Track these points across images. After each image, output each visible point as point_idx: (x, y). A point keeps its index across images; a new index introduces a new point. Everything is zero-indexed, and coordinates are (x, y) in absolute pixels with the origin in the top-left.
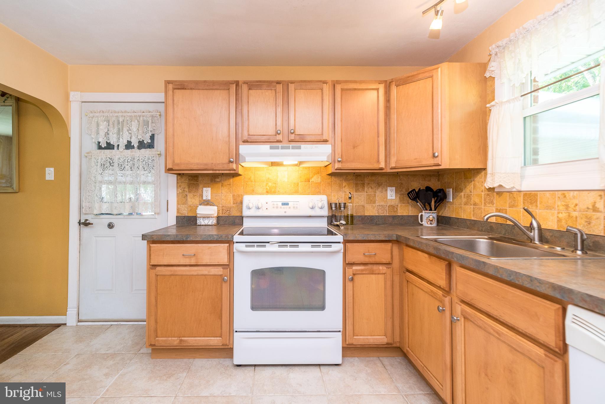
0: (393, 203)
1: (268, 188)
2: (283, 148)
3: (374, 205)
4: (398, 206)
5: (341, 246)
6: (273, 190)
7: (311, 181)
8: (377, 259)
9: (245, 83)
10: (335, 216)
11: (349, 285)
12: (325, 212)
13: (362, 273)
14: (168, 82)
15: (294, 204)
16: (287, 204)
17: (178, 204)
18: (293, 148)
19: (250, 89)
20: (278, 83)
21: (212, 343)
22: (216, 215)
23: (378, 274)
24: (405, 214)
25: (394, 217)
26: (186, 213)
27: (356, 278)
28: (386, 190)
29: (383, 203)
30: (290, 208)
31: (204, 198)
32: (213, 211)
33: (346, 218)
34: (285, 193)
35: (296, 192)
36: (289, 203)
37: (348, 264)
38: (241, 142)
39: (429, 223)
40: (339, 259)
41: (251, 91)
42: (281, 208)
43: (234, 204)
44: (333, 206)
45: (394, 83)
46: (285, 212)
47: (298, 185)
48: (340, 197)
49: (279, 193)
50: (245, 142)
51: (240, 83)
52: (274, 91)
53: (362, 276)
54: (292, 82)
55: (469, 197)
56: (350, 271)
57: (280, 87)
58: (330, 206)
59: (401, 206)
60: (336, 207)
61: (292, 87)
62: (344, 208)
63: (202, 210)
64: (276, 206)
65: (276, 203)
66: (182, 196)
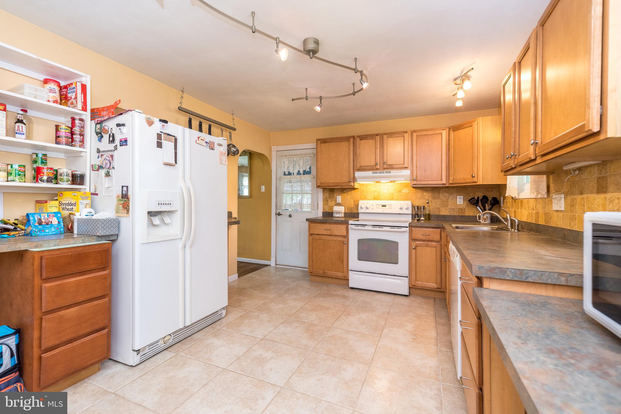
0: (461, 207)
1: (375, 196)
2: (380, 173)
3: (447, 208)
4: (465, 209)
5: (408, 229)
6: (378, 197)
7: (402, 192)
8: (431, 238)
9: (358, 137)
10: (418, 215)
11: (414, 251)
12: (410, 211)
13: (421, 246)
14: (318, 140)
15: (389, 206)
16: (385, 206)
17: (323, 205)
18: (386, 173)
19: (360, 140)
20: (377, 135)
21: (338, 275)
22: (343, 211)
23: (432, 247)
24: (471, 215)
25: (462, 217)
26: (327, 210)
27: (418, 248)
28: (456, 198)
29: (454, 207)
30: (387, 208)
31: (337, 202)
32: (342, 209)
33: (425, 216)
34: (385, 199)
35: (392, 199)
36: (386, 205)
37: (412, 239)
38: (356, 170)
39: (484, 221)
40: (407, 235)
41: (361, 141)
42: (381, 208)
43: (354, 205)
44: (416, 208)
45: (452, 129)
46: (384, 211)
47: (393, 195)
48: (420, 203)
49: (381, 200)
50: (358, 170)
51: (355, 137)
52: (374, 140)
53: (421, 247)
54: (385, 134)
56: (414, 244)
57: (378, 138)
58: (413, 207)
59: (468, 209)
60: (418, 208)
61: (385, 136)
62: (424, 209)
63: (336, 209)
64: (378, 207)
65: (378, 205)
66: (325, 201)
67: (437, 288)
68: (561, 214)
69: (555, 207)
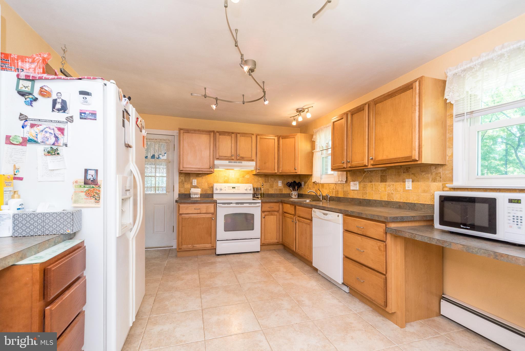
0: (281, 188)
1: (225, 180)
2: (234, 162)
3: (273, 189)
4: (283, 189)
5: (260, 204)
6: (227, 181)
7: (245, 177)
8: (274, 209)
9: (217, 132)
10: (256, 194)
11: (263, 219)
12: (252, 192)
13: (268, 215)
14: (180, 129)
15: (238, 188)
16: (235, 188)
17: (179, 187)
18: (239, 163)
19: (220, 135)
20: (233, 133)
21: (207, 246)
22: (200, 193)
23: (274, 215)
24: (286, 193)
25: (281, 194)
26: (183, 191)
27: (266, 217)
28: (278, 182)
29: (276, 188)
30: (236, 190)
31: (193, 185)
32: (199, 191)
33: (261, 194)
34: (233, 183)
35: (238, 182)
37: (263, 212)
38: (215, 159)
39: (295, 196)
40: (260, 209)
41: (220, 136)
42: (232, 189)
43: (208, 187)
44: (255, 189)
45: (281, 137)
46: (234, 192)
47: (239, 179)
48: (258, 185)
49: (230, 183)
50: (218, 159)
51: (215, 132)
52: (230, 137)
53: (268, 216)
54: (239, 133)
55: (308, 185)
56: (263, 215)
57: (233, 135)
58: (254, 188)
59: (284, 189)
60: (256, 189)
61: (238, 135)
62: (260, 190)
63: (193, 190)
64: (229, 189)
65: (229, 187)
66: (181, 183)
67: (277, 242)
68: (356, 192)
69: (352, 188)
